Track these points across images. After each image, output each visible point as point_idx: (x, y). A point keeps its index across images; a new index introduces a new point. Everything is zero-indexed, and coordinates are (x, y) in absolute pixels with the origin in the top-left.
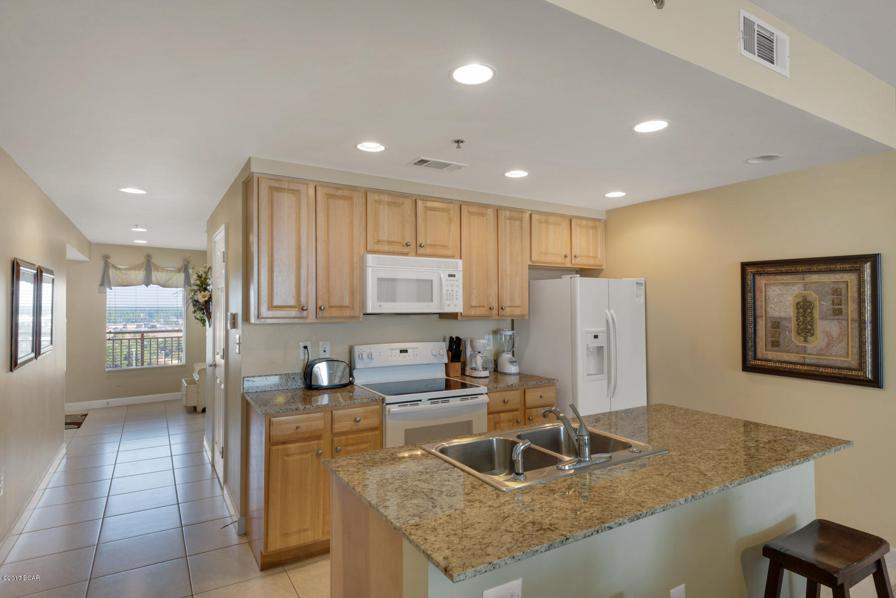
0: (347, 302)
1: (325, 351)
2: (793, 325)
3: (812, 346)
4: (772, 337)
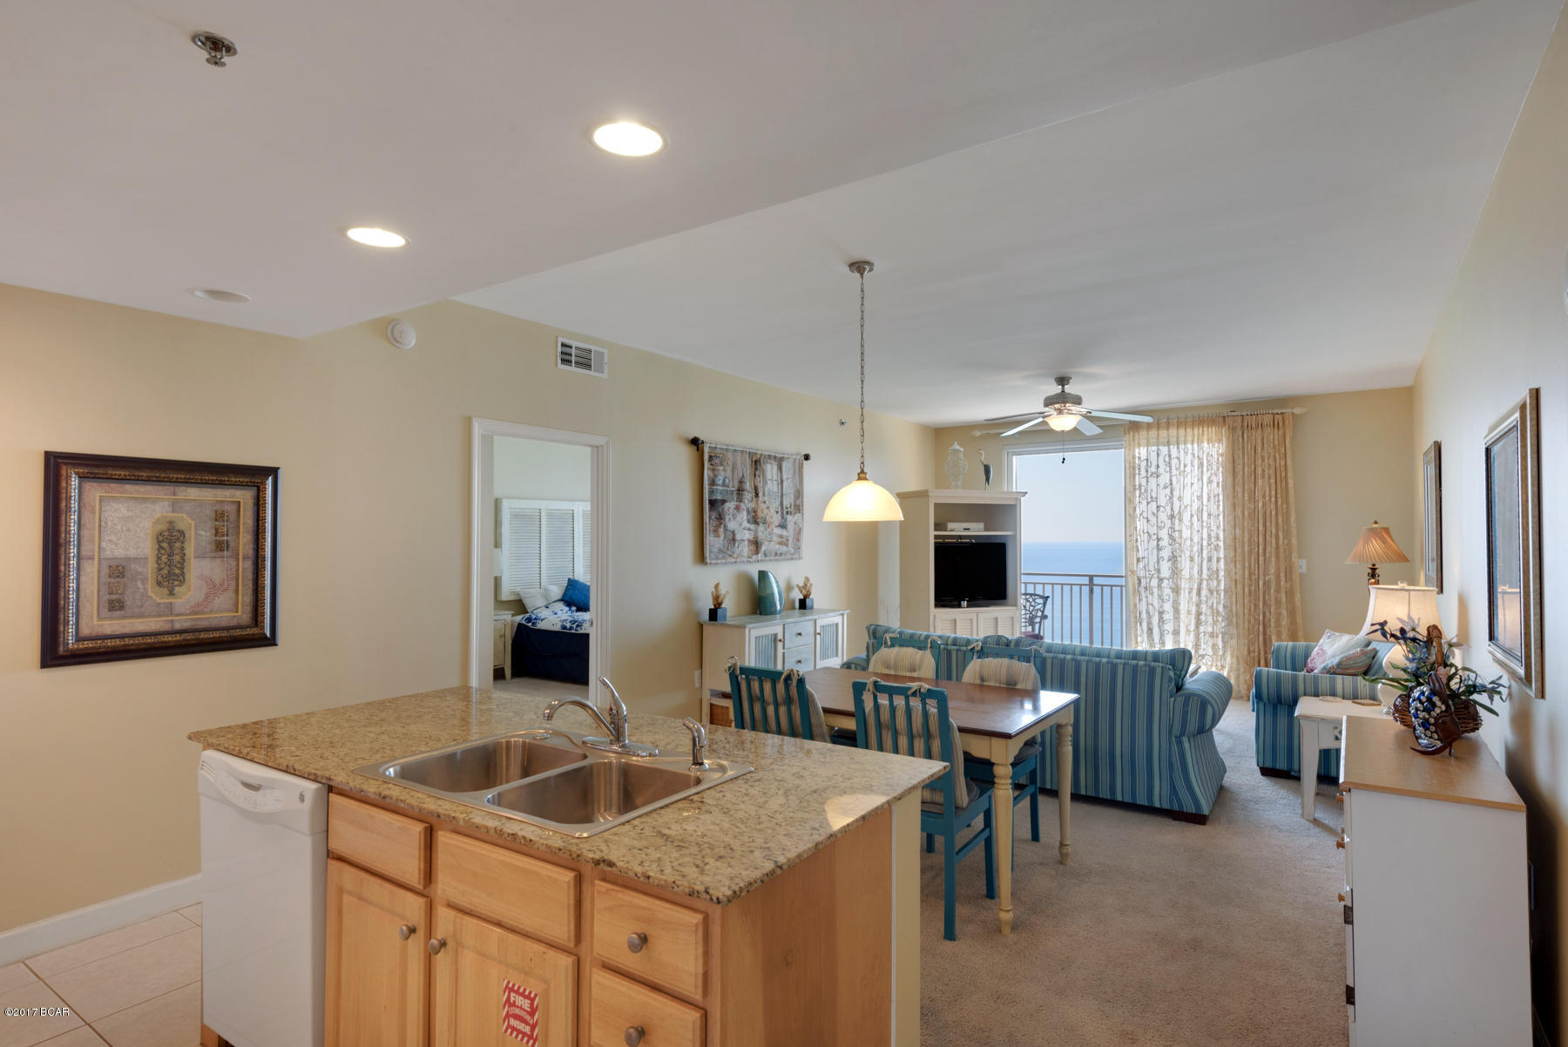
2: (150, 569)
3: (182, 600)
4: (110, 594)
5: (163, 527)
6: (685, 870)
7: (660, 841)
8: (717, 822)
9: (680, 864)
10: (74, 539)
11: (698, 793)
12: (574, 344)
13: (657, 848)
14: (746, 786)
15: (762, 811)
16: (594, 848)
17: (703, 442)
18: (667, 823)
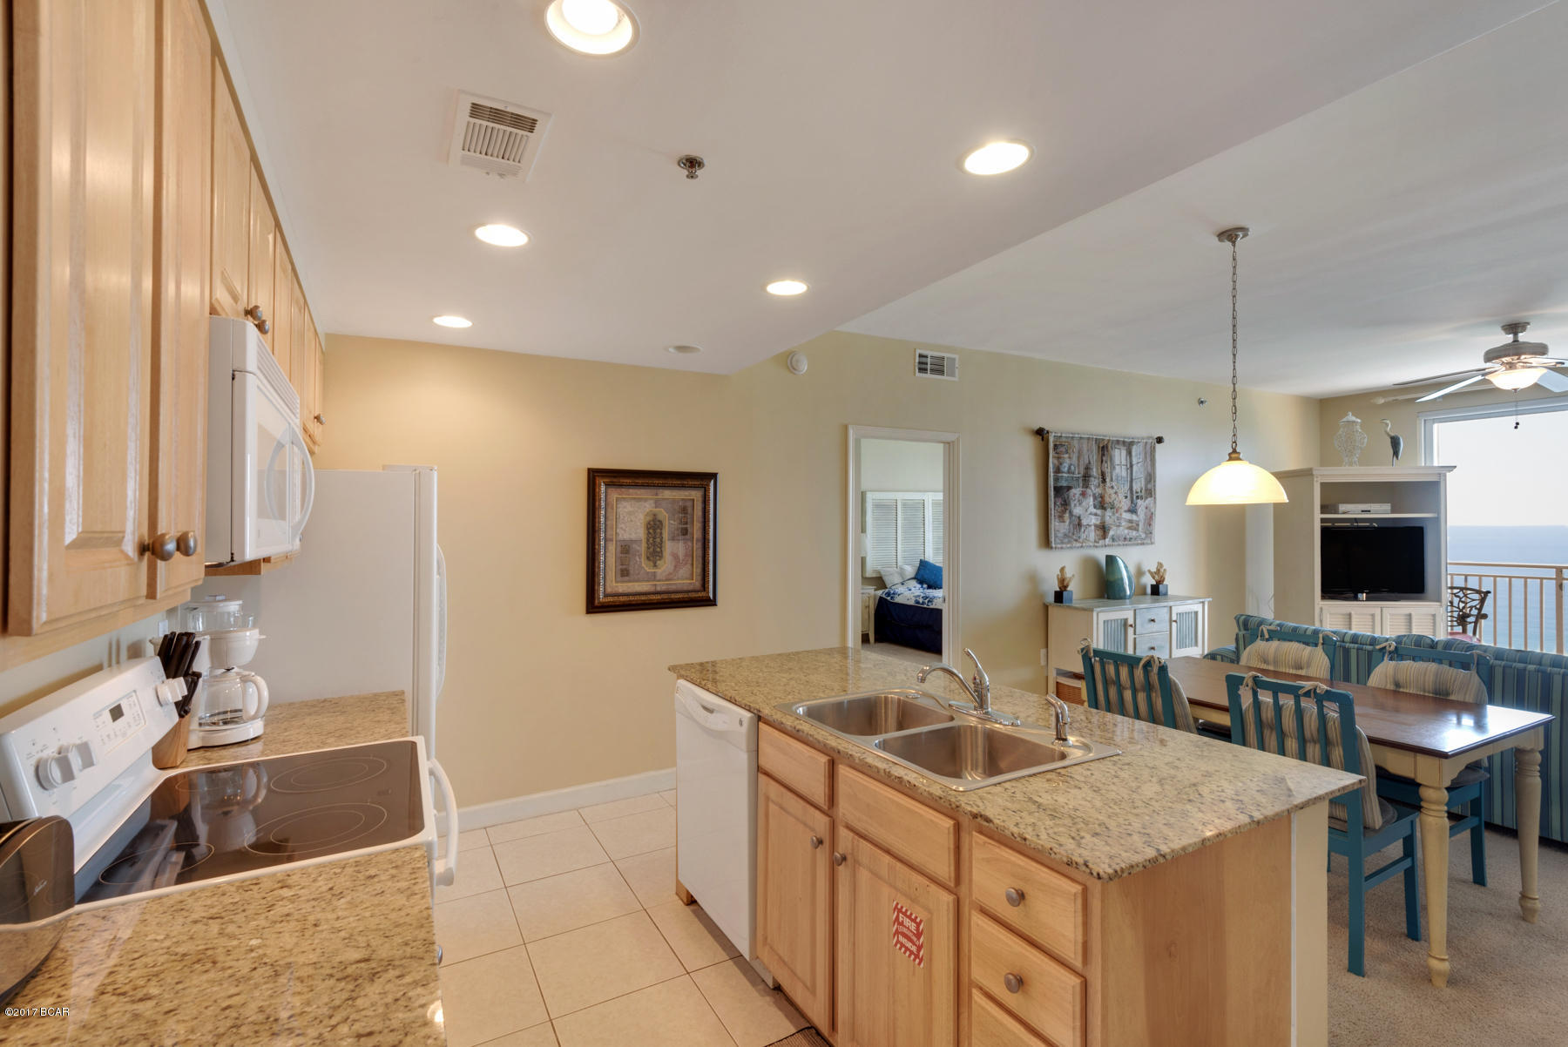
2: (643, 548)
3: (661, 571)
4: (622, 565)
5: (649, 518)
6: (1062, 840)
7: (1033, 808)
8: (1089, 799)
9: (1055, 833)
10: (603, 527)
11: (1064, 768)
12: (929, 353)
13: (1031, 813)
14: (1116, 768)
15: (1134, 796)
16: (971, 803)
17: (1048, 432)
18: (1037, 791)
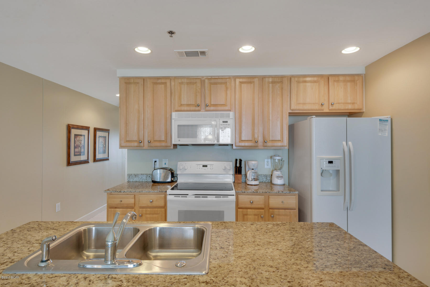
0: (163, 138)
1: (165, 164)
